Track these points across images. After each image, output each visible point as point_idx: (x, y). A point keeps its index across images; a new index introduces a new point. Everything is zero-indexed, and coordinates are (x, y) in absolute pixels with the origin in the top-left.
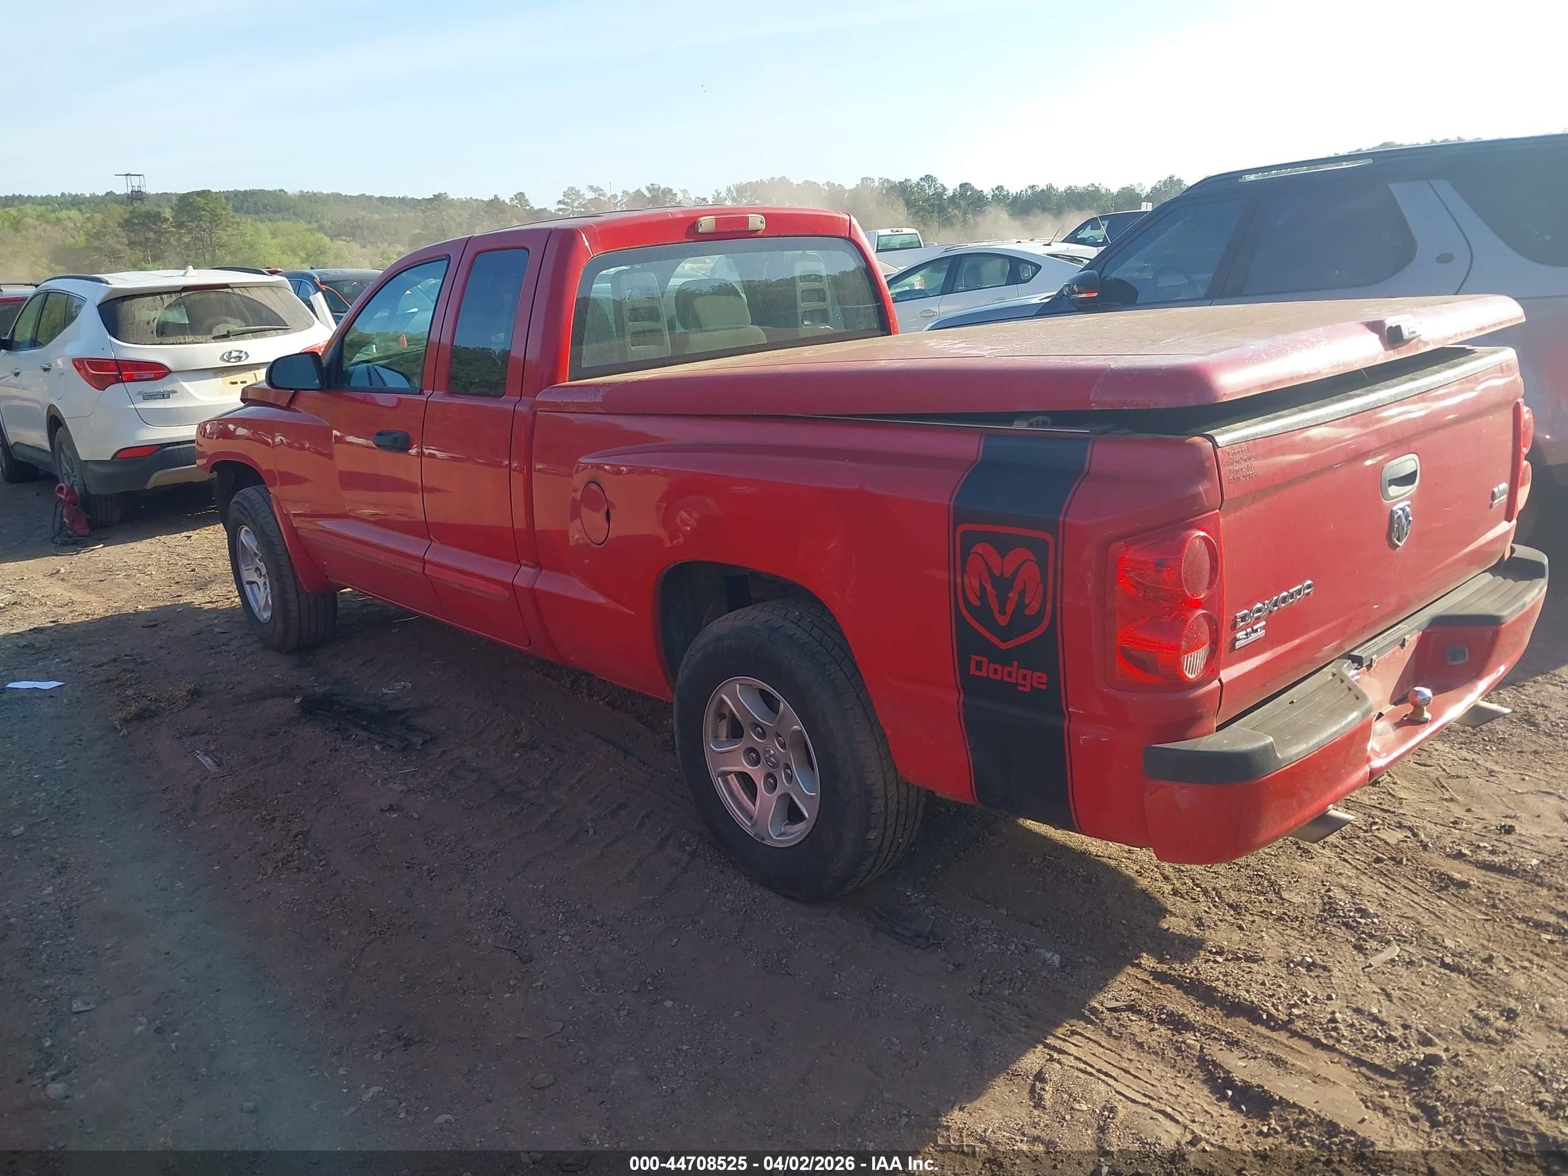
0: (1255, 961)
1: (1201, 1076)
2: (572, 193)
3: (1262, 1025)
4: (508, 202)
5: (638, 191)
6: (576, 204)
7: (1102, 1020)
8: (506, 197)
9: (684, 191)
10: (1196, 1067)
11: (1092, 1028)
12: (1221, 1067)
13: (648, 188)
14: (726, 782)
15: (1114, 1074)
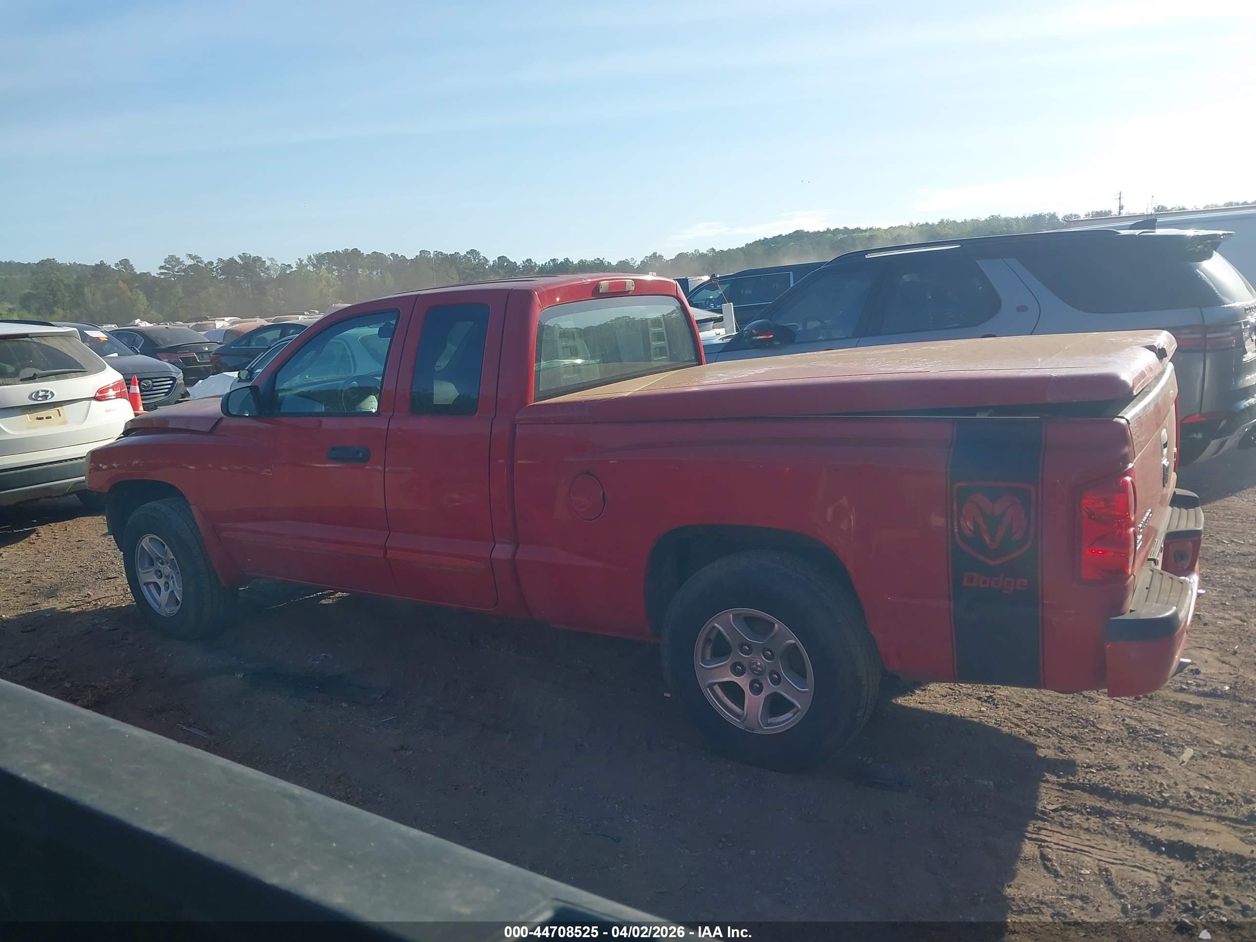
0: (1114, 769)
1: (1137, 842)
2: (172, 261)
3: (1151, 806)
4: (113, 266)
5: (232, 259)
6: (176, 269)
7: (1053, 818)
8: (112, 262)
9: (272, 259)
10: (1131, 837)
11: (1049, 824)
12: (1148, 835)
13: (240, 257)
14: (713, 691)
15: (1086, 850)
